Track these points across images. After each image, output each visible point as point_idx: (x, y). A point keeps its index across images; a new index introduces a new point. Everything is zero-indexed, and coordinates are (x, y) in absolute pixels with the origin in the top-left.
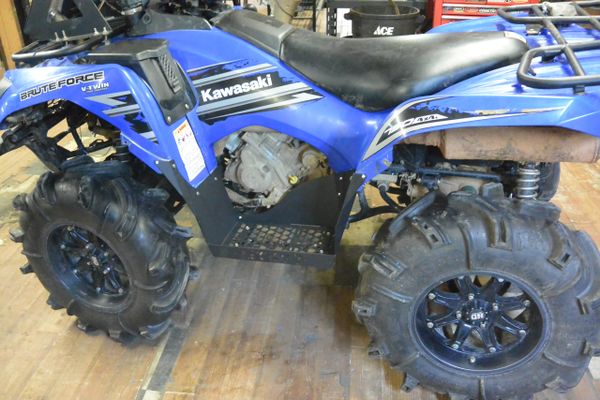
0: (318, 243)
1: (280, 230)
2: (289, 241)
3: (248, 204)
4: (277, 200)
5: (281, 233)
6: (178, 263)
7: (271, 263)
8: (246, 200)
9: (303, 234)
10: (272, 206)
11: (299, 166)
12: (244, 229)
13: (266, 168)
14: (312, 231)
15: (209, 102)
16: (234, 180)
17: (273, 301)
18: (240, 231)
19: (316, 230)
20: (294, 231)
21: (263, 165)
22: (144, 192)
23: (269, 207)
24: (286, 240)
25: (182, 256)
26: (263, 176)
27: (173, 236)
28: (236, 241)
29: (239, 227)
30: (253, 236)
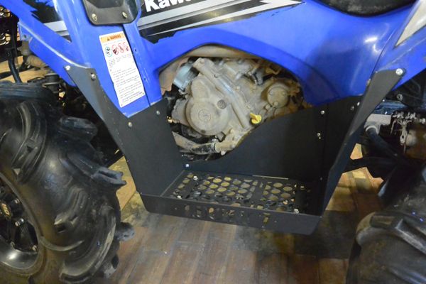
0: (288, 199)
1: (237, 182)
2: (249, 196)
3: (199, 149)
4: (234, 144)
5: (239, 186)
6: (99, 217)
7: (222, 224)
8: (196, 146)
9: (268, 187)
10: (228, 153)
11: (264, 104)
12: (192, 179)
13: (223, 103)
14: (279, 185)
15: (153, 12)
16: (182, 122)
17: (223, 270)
18: (186, 181)
19: (285, 184)
20: (255, 183)
21: (218, 99)
22: (61, 120)
23: (223, 153)
24: (245, 195)
25: (105, 209)
26: (218, 113)
27: (94, 180)
28: (179, 193)
29: (185, 176)
30: (202, 187)
